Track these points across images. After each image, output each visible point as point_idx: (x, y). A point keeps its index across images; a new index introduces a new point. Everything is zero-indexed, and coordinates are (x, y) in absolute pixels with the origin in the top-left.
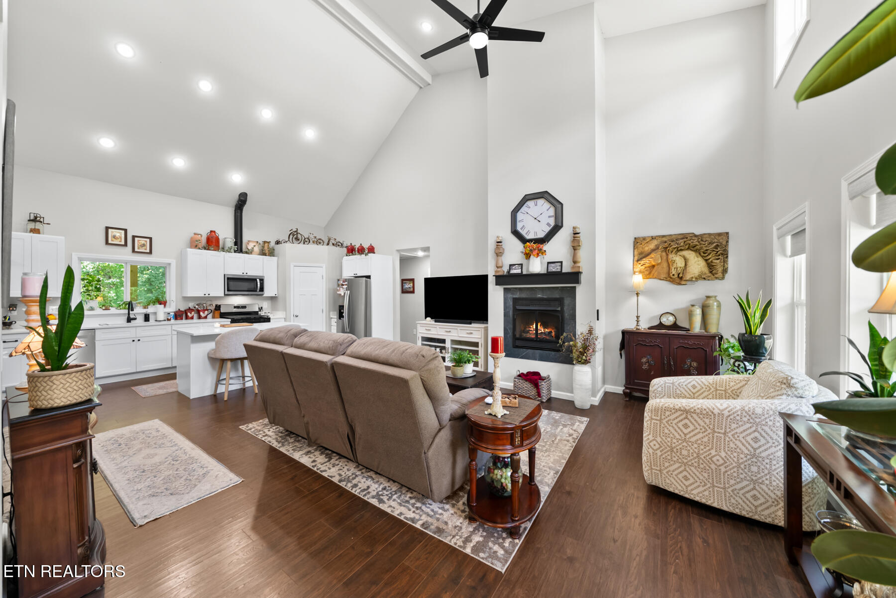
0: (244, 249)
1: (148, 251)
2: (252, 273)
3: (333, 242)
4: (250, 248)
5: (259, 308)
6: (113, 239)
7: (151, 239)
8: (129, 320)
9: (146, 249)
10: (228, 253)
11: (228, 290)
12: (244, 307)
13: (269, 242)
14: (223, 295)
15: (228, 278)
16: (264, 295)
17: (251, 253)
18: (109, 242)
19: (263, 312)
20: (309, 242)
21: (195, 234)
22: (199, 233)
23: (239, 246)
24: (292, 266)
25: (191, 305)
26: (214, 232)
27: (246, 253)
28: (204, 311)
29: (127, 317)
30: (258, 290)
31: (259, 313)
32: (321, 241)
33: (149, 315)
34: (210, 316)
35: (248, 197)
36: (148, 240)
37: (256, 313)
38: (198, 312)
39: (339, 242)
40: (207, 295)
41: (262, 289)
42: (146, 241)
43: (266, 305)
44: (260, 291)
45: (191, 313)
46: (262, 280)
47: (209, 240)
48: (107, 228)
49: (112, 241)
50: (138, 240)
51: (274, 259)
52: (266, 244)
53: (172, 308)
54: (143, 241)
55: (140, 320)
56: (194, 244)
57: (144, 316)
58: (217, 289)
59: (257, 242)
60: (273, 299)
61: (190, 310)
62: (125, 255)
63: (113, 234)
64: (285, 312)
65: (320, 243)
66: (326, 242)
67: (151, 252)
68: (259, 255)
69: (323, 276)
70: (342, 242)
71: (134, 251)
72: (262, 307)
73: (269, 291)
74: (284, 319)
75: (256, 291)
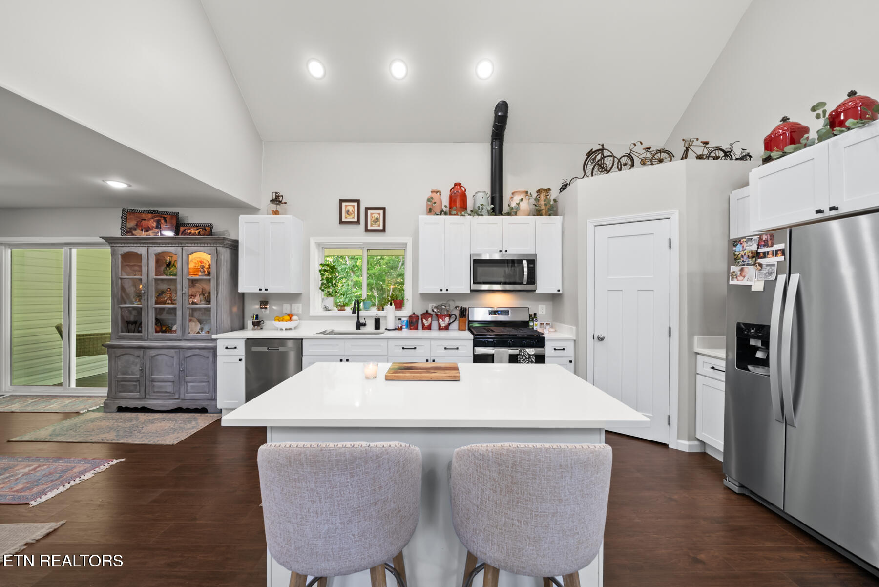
0: (506, 209)
1: (381, 228)
2: (515, 250)
3: (700, 150)
4: (513, 205)
5: (530, 316)
7: (384, 209)
8: (359, 325)
9: (379, 226)
10: (476, 217)
11: (474, 283)
12: (506, 313)
13: (548, 190)
14: (469, 292)
15: (475, 261)
16: (537, 292)
17: (516, 214)
18: (343, 220)
19: (538, 323)
20: (633, 165)
21: (432, 192)
22: (438, 189)
23: (497, 206)
24: (590, 227)
25: (430, 307)
26: (460, 184)
27: (509, 214)
28: (442, 317)
29: (356, 321)
30: (525, 282)
31: (531, 324)
32: (665, 155)
33: (379, 319)
34: (455, 325)
35: (509, 111)
37: (525, 324)
38: (438, 316)
40: (444, 291)
41: (532, 279)
42: (379, 214)
43: (542, 310)
44: (528, 283)
45: (427, 321)
46: (532, 263)
47: (452, 200)
48: (341, 202)
50: (372, 214)
51: (556, 221)
52: (543, 196)
53: (406, 313)
55: (370, 327)
56: (431, 208)
57: (374, 321)
58: (461, 283)
59: (527, 192)
60: (555, 298)
61: (426, 315)
62: (356, 236)
63: (347, 209)
64: (574, 328)
65: (661, 161)
66: (679, 151)
67: (384, 230)
68: (529, 215)
69: (670, 240)
70: (725, 147)
71: (367, 230)
72: (535, 314)
73: (546, 283)
74: (572, 343)
75: (522, 283)
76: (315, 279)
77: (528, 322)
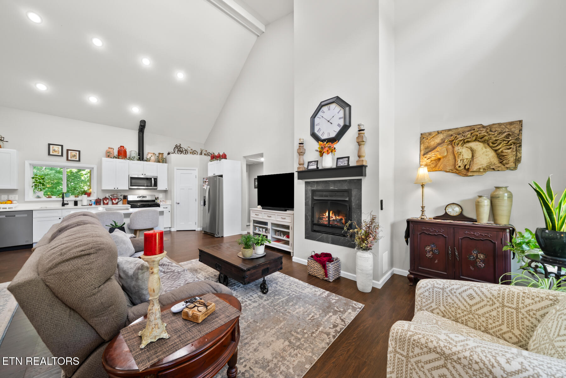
0: (145, 158)
1: (78, 159)
2: (149, 174)
3: (205, 153)
4: (148, 157)
5: (156, 198)
6: (54, 152)
7: (79, 151)
8: (63, 205)
9: (76, 158)
10: (132, 161)
11: (131, 186)
12: (145, 197)
13: (163, 154)
14: (128, 189)
15: (131, 178)
16: (158, 189)
17: (149, 161)
18: (51, 154)
19: (159, 201)
20: (188, 153)
21: (109, 148)
22: (112, 147)
23: (141, 157)
24: (175, 168)
25: (108, 195)
26: (123, 147)
27: (146, 161)
28: (115, 199)
29: (62, 203)
30: (153, 186)
31: (156, 201)
32: (196, 152)
33: (77, 201)
34: (121, 202)
35: (146, 123)
36: (78, 152)
37: (154, 201)
38: (112, 199)
39: (209, 153)
40: (116, 189)
41: (156, 185)
42: (76, 153)
43: (161, 196)
44: (154, 186)
45: (106, 201)
46: (156, 180)
47: (119, 152)
48: (49, 145)
49: (53, 153)
50: (71, 153)
51: (165, 165)
52: (160, 156)
53: (93, 198)
54: (74, 153)
55: (71, 205)
56: (109, 155)
57: (74, 202)
58: (124, 185)
59: (154, 153)
60: (165, 191)
61: (106, 198)
62: (61, 162)
63: (54, 148)
64: (171, 201)
65: (195, 153)
66: (199, 152)
67: (79, 160)
68: (155, 162)
69: (196, 176)
71: (67, 159)
72: (158, 198)
73: (161, 186)
74: (170, 206)
75: (151, 186)
76: (29, 182)
77: (155, 200)
